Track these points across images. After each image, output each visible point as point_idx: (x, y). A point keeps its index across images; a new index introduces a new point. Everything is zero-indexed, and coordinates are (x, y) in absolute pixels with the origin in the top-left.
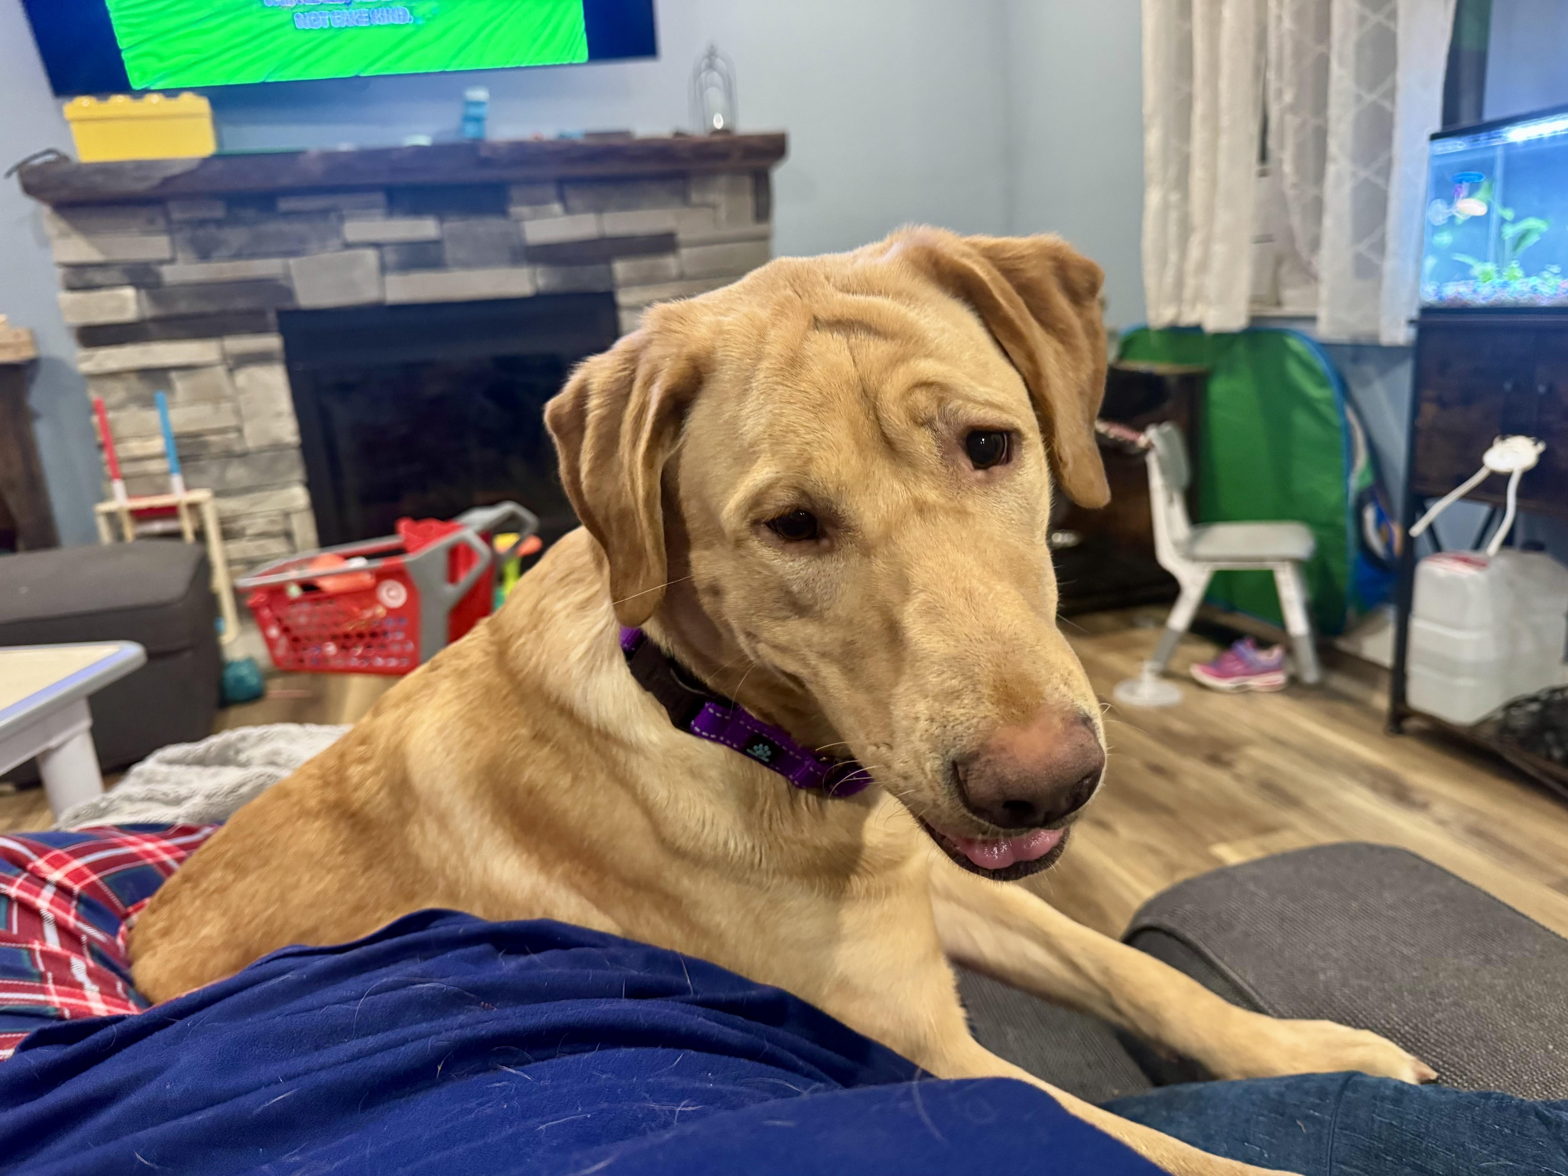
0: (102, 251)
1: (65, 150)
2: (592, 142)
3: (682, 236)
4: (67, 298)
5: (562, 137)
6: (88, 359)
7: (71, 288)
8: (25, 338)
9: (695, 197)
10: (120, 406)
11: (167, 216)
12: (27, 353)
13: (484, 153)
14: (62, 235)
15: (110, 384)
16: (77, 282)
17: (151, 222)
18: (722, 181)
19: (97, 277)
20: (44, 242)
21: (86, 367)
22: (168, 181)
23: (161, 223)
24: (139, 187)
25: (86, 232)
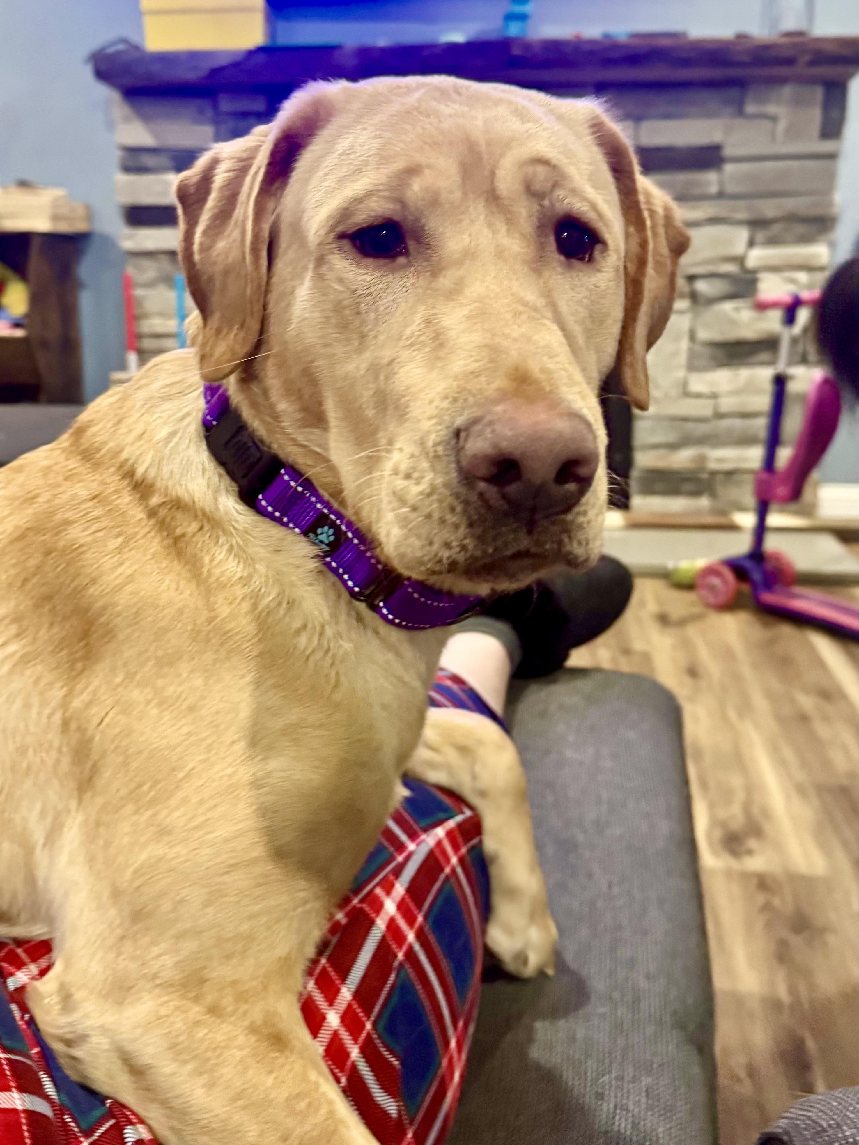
0: (156, 136)
1: (134, 38)
2: (637, 42)
3: (728, 151)
4: (122, 178)
5: (607, 36)
6: (130, 237)
7: (128, 169)
8: (80, 212)
9: (750, 108)
10: (150, 285)
11: (215, 106)
12: (80, 226)
13: (516, 51)
14: (126, 120)
15: (145, 263)
16: (130, 164)
17: (201, 112)
18: (787, 91)
19: (149, 160)
20: (110, 125)
21: (128, 245)
22: (216, 72)
23: (209, 113)
24: (191, 76)
25: (145, 118)
